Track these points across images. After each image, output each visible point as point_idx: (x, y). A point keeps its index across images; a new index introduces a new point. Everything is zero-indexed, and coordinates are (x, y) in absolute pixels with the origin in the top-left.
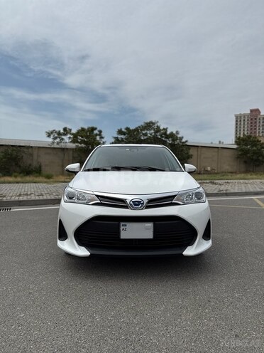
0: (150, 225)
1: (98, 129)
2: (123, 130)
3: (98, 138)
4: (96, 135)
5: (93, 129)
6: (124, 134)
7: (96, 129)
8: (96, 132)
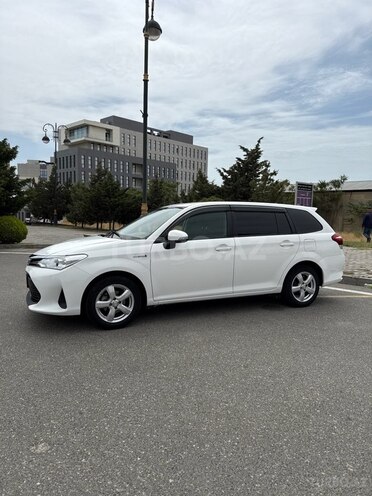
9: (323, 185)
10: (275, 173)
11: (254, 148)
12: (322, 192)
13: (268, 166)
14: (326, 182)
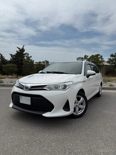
0: (29, 98)
1: (101, 55)
2: (114, 54)
3: (100, 59)
4: (99, 58)
5: (98, 55)
6: (114, 56)
7: (99, 55)
8: (99, 56)
9: (40, 62)
10: (31, 57)
11: (22, 48)
12: (39, 64)
13: (28, 54)
14: (41, 62)
